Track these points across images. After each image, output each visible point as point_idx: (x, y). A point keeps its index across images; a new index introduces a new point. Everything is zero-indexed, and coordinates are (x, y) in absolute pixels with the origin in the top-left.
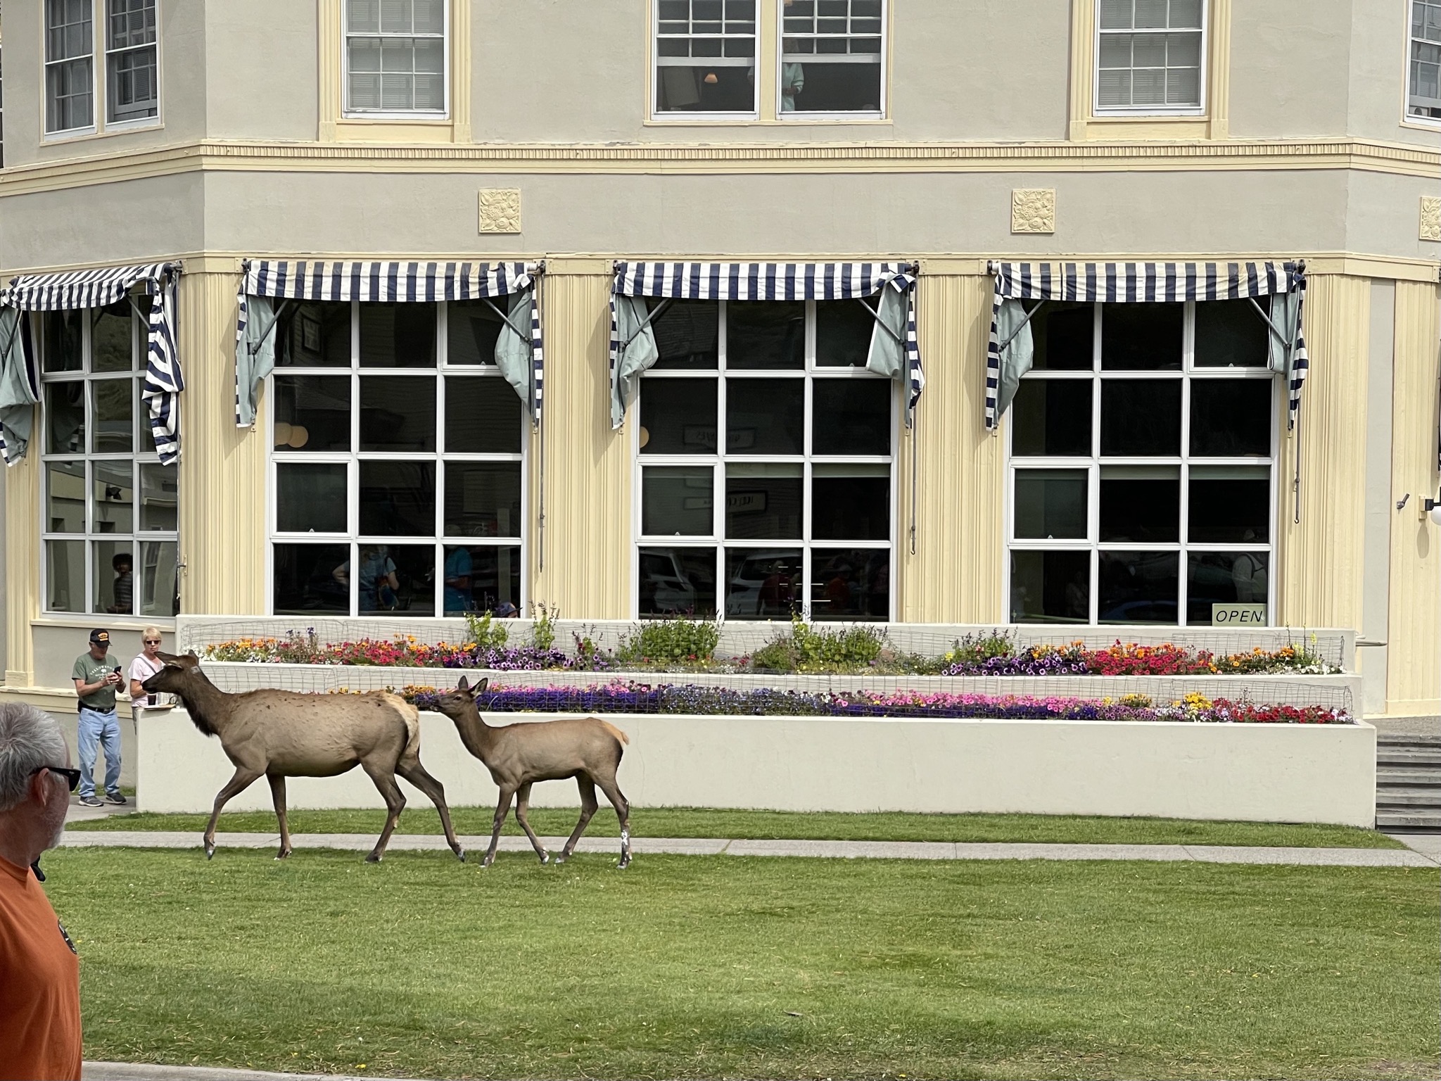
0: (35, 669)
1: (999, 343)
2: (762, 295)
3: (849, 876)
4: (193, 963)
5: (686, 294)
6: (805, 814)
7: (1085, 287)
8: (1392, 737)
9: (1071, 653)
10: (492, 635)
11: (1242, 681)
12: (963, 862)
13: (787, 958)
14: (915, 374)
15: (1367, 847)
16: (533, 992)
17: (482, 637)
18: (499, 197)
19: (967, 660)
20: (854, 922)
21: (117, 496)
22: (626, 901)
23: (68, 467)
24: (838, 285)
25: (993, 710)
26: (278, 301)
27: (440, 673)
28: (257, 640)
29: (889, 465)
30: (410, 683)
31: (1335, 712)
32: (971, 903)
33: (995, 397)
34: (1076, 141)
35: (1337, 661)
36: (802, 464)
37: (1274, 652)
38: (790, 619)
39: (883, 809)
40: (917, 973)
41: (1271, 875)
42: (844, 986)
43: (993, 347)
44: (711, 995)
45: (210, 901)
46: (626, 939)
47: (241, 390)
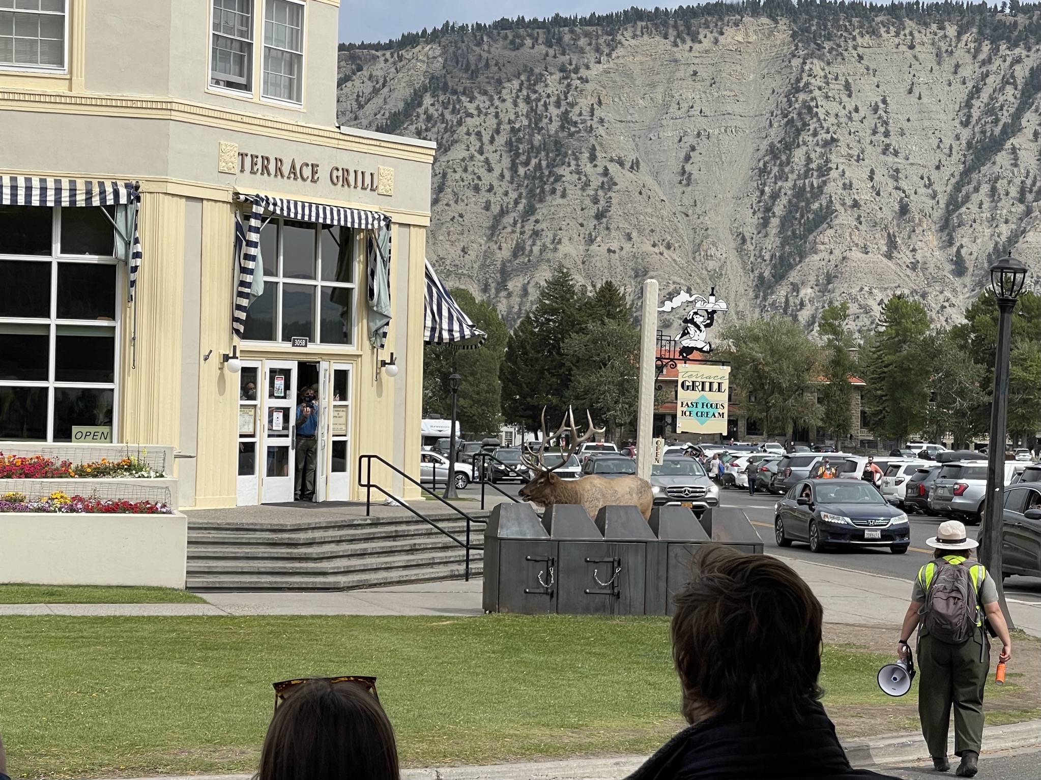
8: (198, 523)
11: (93, 483)
15: (179, 602)
31: (159, 505)
35: (161, 469)
37: (116, 462)
41: (109, 624)
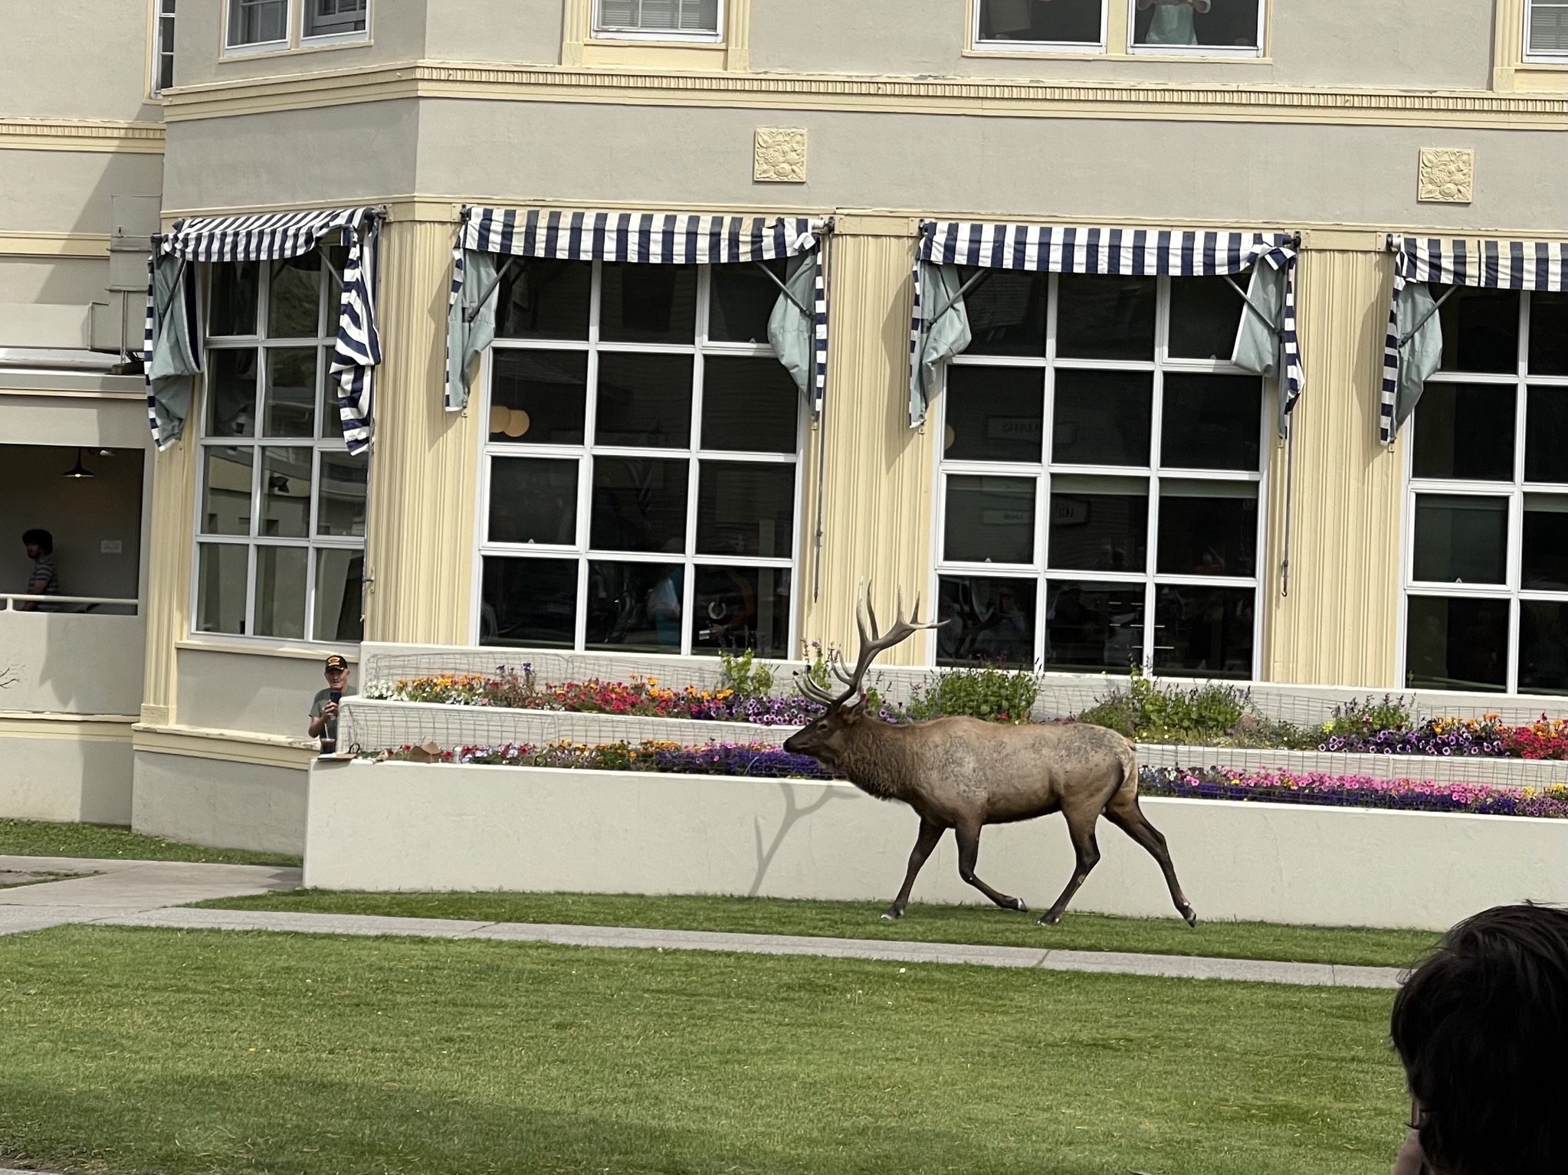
0: (178, 702)
1: (1399, 336)
2: (1103, 268)
3: (1199, 1001)
4: (394, 1081)
5: (1008, 263)
6: (1141, 919)
7: (1509, 271)
9: (1483, 729)
10: (752, 679)
12: (1343, 989)
13: (1128, 1103)
14: (1293, 372)
16: (815, 1134)
17: (742, 682)
18: (780, 138)
19: (1351, 733)
20: (1208, 1061)
21: (283, 488)
22: (920, 1022)
23: (231, 452)
24: (1198, 258)
25: (1383, 797)
26: (502, 258)
27: (687, 726)
28: (460, 677)
29: (1257, 483)
30: (650, 738)
32: (1355, 1044)
33: (1393, 402)
34: (1500, 92)
36: (1148, 478)
38: (1128, 673)
39: (1240, 918)
40: (1291, 1128)
42: (1199, 1142)
43: (1391, 341)
44: (1037, 1146)
45: (407, 1005)
46: (926, 1070)
47: (453, 365)
